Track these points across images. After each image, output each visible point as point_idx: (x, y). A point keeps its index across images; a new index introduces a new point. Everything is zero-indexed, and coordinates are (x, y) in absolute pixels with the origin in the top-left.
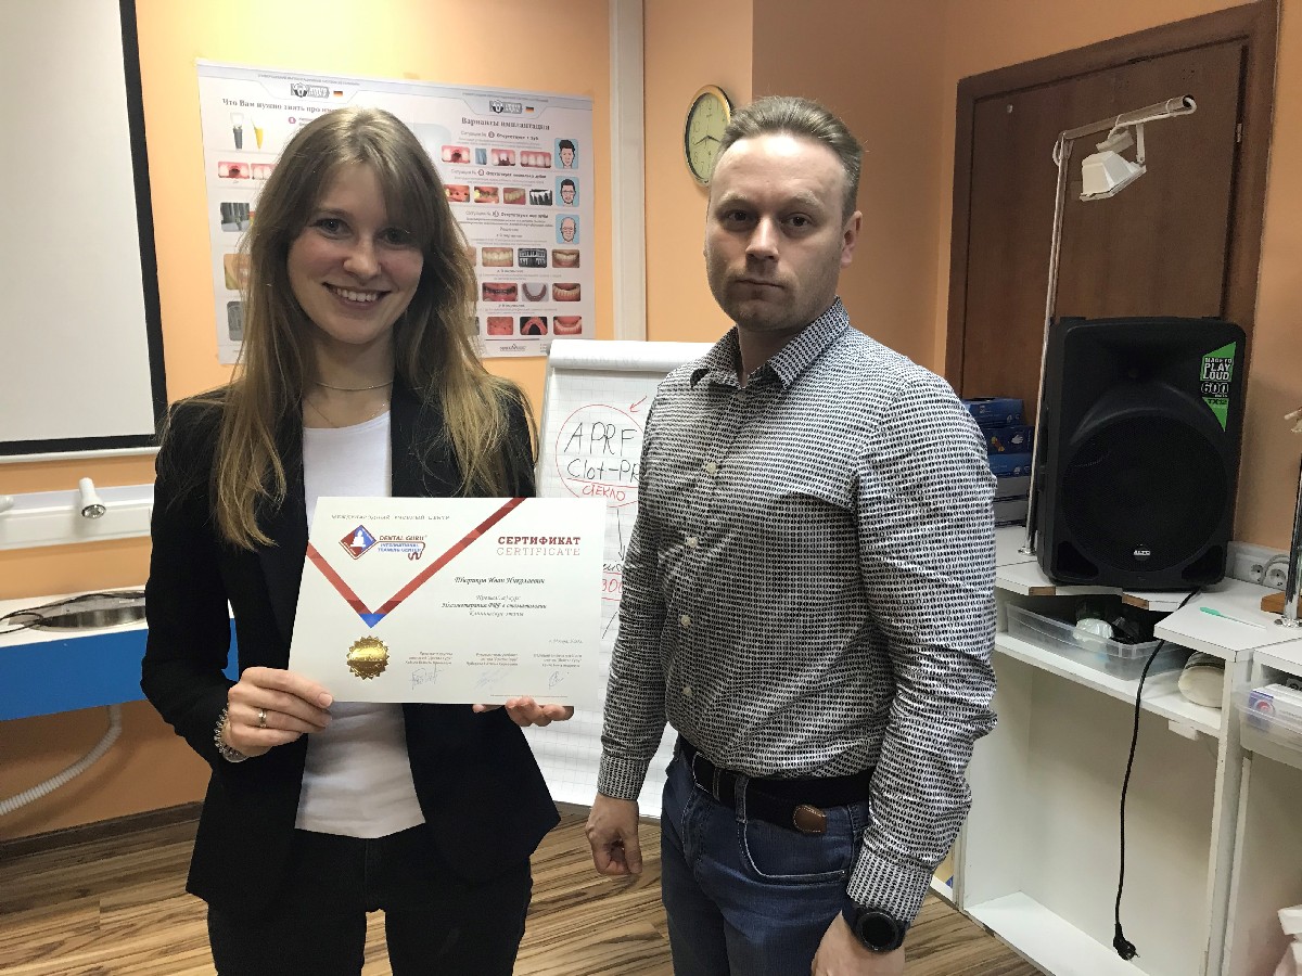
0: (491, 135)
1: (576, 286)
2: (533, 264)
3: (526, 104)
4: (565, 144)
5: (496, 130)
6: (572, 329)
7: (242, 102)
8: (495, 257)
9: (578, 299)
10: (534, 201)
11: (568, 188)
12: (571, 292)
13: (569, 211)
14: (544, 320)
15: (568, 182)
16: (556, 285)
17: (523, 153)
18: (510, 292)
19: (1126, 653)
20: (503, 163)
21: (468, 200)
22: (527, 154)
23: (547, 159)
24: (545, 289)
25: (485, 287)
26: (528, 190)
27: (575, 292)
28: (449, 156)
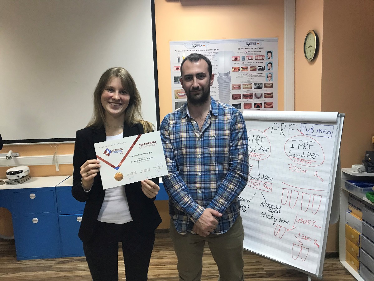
0: (246, 52)
1: (272, 93)
2: (258, 87)
3: (257, 42)
4: (269, 52)
5: (248, 50)
6: (270, 106)
7: (180, 51)
8: (247, 86)
9: (272, 97)
10: (259, 70)
11: (269, 65)
12: (270, 95)
14: (261, 104)
15: (269, 63)
16: (265, 93)
18: (251, 96)
20: (250, 60)
21: (239, 71)
22: (257, 56)
23: (263, 57)
24: (262, 95)
25: (243, 95)
26: (257, 67)
27: (271, 95)
28: (234, 59)
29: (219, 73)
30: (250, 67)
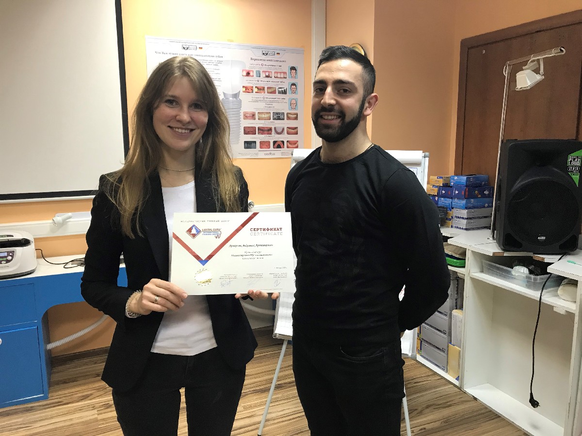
0: (262, 65)
1: (296, 128)
2: (279, 119)
3: (277, 52)
4: (293, 68)
5: (264, 63)
6: (294, 146)
7: (163, 53)
8: (263, 116)
9: (297, 133)
10: (279, 93)
11: (293, 87)
13: (294, 96)
14: (283, 142)
15: (293, 84)
16: (288, 127)
17: (275, 72)
18: (269, 131)
19: (535, 280)
20: (267, 77)
21: (252, 92)
22: (277, 73)
23: (285, 75)
24: (283, 129)
25: (259, 129)
26: (277, 88)
27: (295, 130)
28: (245, 74)
29: (224, 94)
30: (268, 88)
